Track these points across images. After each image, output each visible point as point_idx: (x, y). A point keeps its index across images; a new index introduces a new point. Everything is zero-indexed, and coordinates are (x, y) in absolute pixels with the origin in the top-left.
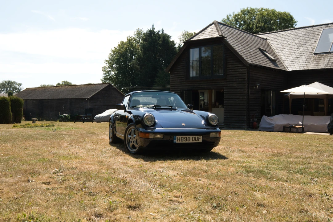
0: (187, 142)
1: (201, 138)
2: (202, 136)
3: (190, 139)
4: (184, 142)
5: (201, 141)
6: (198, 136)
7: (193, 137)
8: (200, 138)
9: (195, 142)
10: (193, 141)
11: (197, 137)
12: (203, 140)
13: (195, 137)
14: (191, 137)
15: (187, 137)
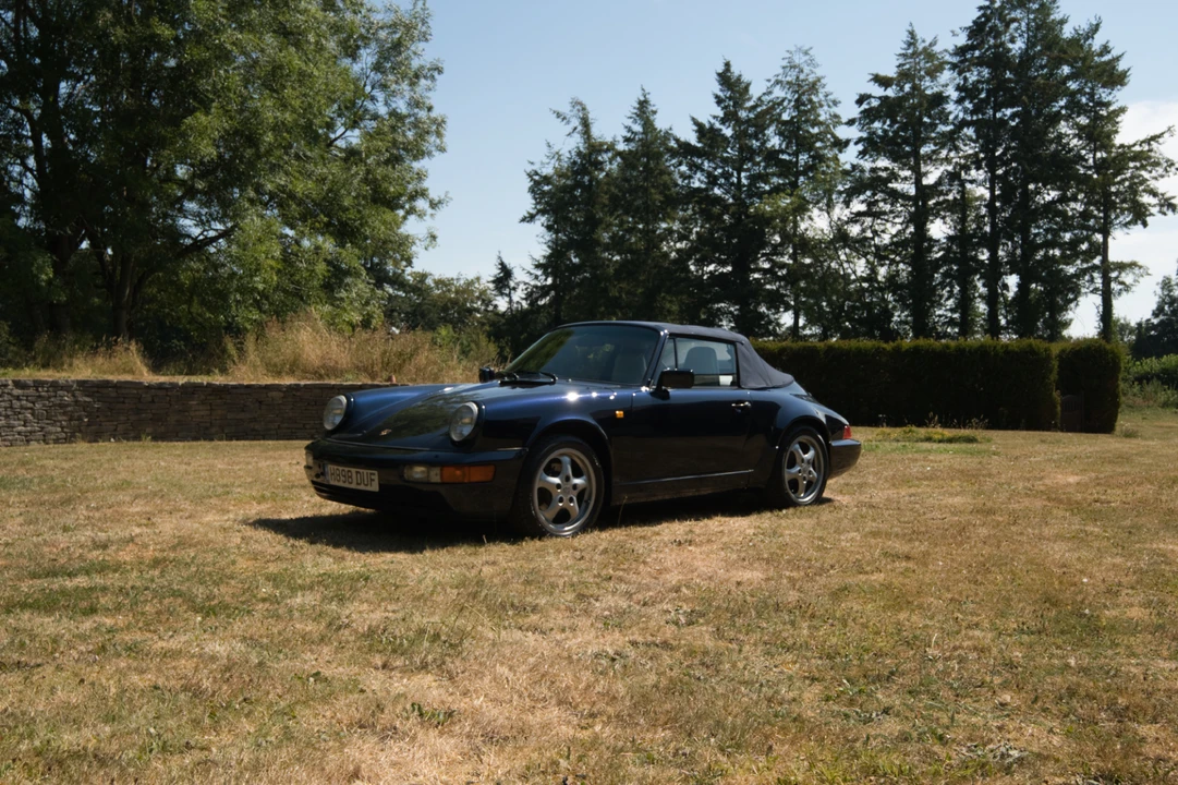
0: (346, 485)
1: (376, 477)
2: (376, 472)
3: (351, 477)
4: (341, 484)
5: (375, 487)
6: (369, 471)
7: (357, 472)
8: (373, 477)
9: (362, 487)
10: (358, 484)
11: (365, 471)
12: (380, 485)
13: (361, 471)
14: (354, 470)
15: (346, 469)
